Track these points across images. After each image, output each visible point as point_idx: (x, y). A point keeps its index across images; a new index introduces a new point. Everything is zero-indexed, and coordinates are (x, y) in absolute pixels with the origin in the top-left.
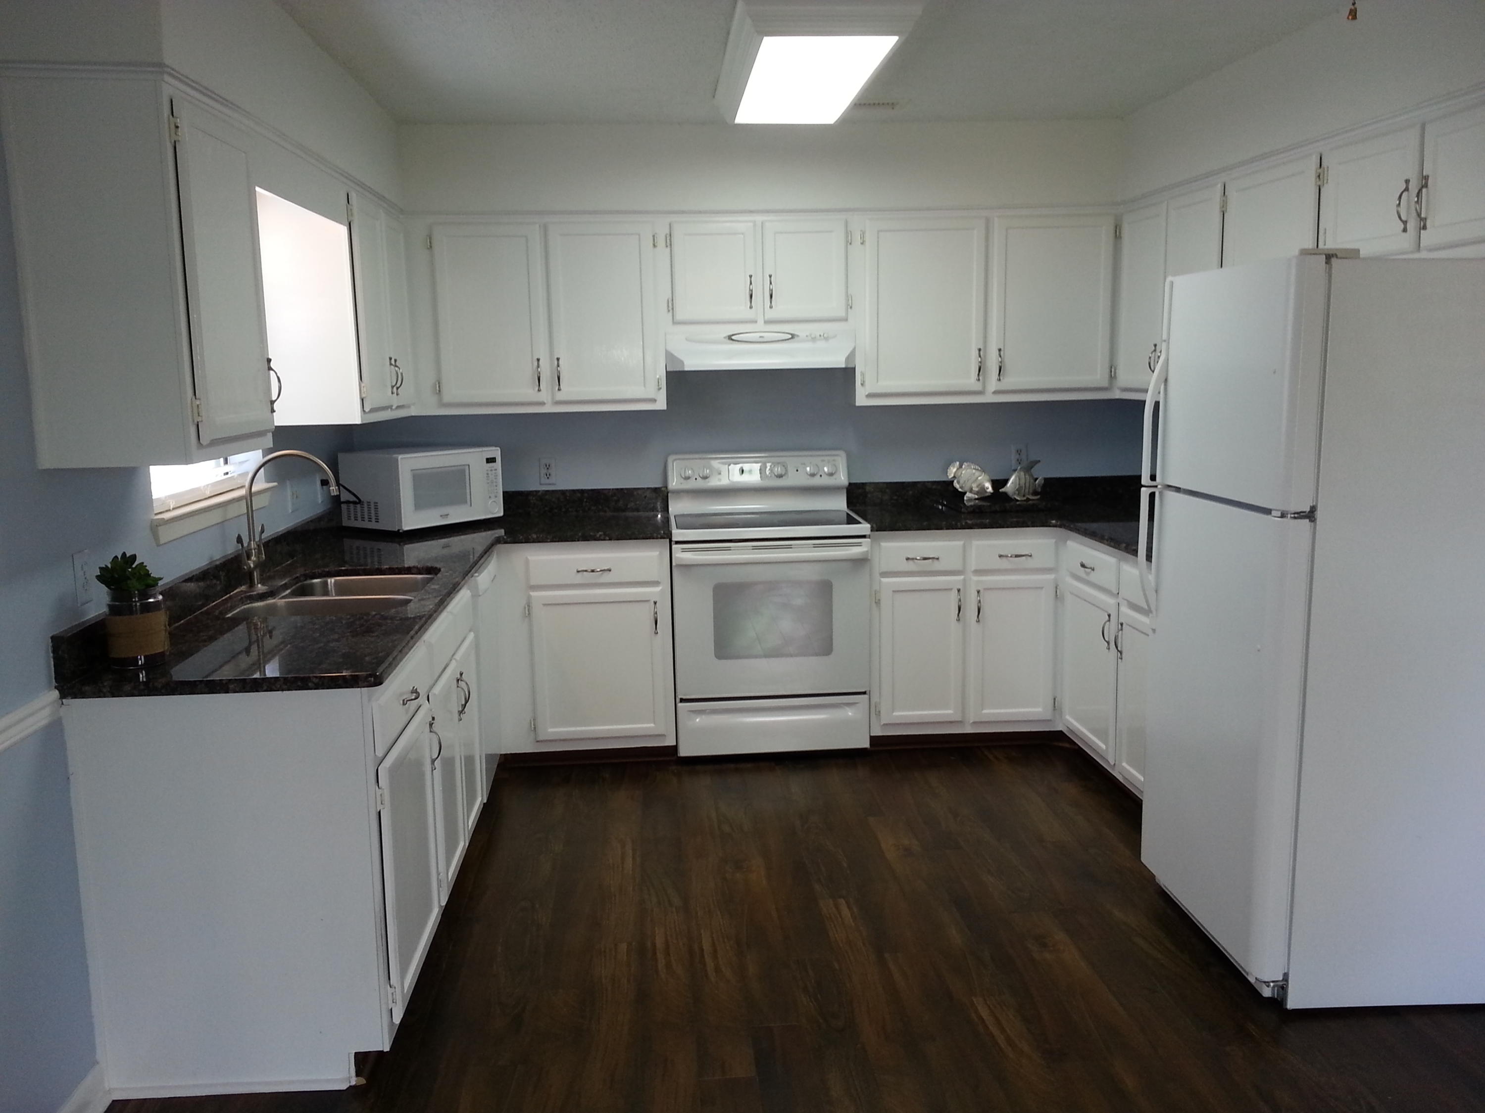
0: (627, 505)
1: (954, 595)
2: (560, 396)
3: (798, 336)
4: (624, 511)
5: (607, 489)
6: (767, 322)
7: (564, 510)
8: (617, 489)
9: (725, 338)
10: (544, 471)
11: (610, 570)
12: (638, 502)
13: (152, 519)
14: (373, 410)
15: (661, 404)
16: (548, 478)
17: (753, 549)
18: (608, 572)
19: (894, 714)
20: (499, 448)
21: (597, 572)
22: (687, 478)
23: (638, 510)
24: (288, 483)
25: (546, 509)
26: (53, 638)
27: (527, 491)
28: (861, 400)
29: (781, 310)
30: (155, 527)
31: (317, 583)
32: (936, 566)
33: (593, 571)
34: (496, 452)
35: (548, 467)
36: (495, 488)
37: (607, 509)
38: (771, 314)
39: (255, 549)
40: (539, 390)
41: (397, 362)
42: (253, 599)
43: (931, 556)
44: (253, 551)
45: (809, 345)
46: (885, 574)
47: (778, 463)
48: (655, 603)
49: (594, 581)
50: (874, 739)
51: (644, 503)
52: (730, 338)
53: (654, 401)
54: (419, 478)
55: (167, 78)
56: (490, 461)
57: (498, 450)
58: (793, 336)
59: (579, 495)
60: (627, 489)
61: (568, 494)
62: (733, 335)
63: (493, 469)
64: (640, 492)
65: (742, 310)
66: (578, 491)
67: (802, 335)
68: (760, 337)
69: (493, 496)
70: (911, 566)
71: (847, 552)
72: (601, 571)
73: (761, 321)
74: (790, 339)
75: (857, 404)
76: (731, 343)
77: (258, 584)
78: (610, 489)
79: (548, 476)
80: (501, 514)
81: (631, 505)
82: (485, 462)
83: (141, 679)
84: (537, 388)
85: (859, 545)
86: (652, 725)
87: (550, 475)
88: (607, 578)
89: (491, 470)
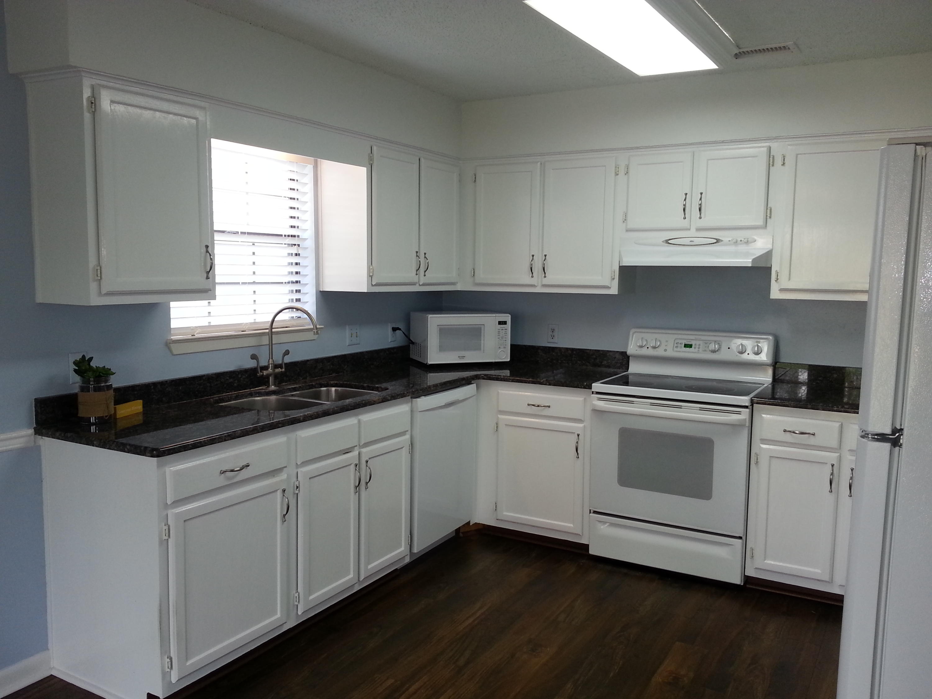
0: (602, 362)
1: (828, 469)
2: (546, 281)
3: (722, 241)
4: (599, 366)
5: (588, 349)
6: (698, 230)
7: (560, 361)
8: (596, 350)
9: (663, 242)
10: (550, 333)
11: (549, 407)
12: (609, 361)
13: (168, 339)
14: (378, 285)
15: (614, 291)
16: (552, 338)
17: (651, 405)
18: (548, 408)
19: (765, 562)
20: (510, 316)
21: (541, 407)
22: (641, 347)
23: (609, 367)
24: (347, 327)
25: (549, 359)
26: (36, 399)
27: (538, 346)
28: (775, 294)
29: (709, 220)
30: (168, 344)
31: (324, 390)
32: (812, 441)
33: (538, 406)
34: (507, 318)
35: (553, 331)
36: (504, 342)
37: (588, 364)
38: (702, 223)
39: (271, 364)
40: (532, 277)
41: (426, 255)
42: (261, 395)
43: (808, 432)
44: (270, 365)
45: (732, 248)
46: (764, 441)
47: (715, 342)
48: (578, 435)
49: (538, 413)
50: (748, 579)
51: (614, 362)
52: (667, 242)
53: (608, 288)
54: (444, 331)
55: (83, 74)
56: (502, 323)
57: (509, 316)
58: (718, 241)
59: (570, 352)
60: (602, 351)
61: (563, 351)
62: (670, 240)
63: (504, 329)
64: (611, 354)
65: (677, 220)
66: (570, 349)
67: (726, 240)
68: (691, 241)
69: (502, 347)
70: (788, 437)
71: (729, 418)
72: (543, 406)
73: (693, 230)
74: (715, 243)
75: (771, 298)
76: (668, 246)
77: (272, 385)
78: (591, 350)
79: (553, 337)
80: (509, 360)
81: (605, 363)
82: (498, 324)
83: (92, 431)
84: (531, 276)
85: (739, 413)
86: (572, 525)
87: (554, 336)
88: (547, 412)
89: (502, 330)
